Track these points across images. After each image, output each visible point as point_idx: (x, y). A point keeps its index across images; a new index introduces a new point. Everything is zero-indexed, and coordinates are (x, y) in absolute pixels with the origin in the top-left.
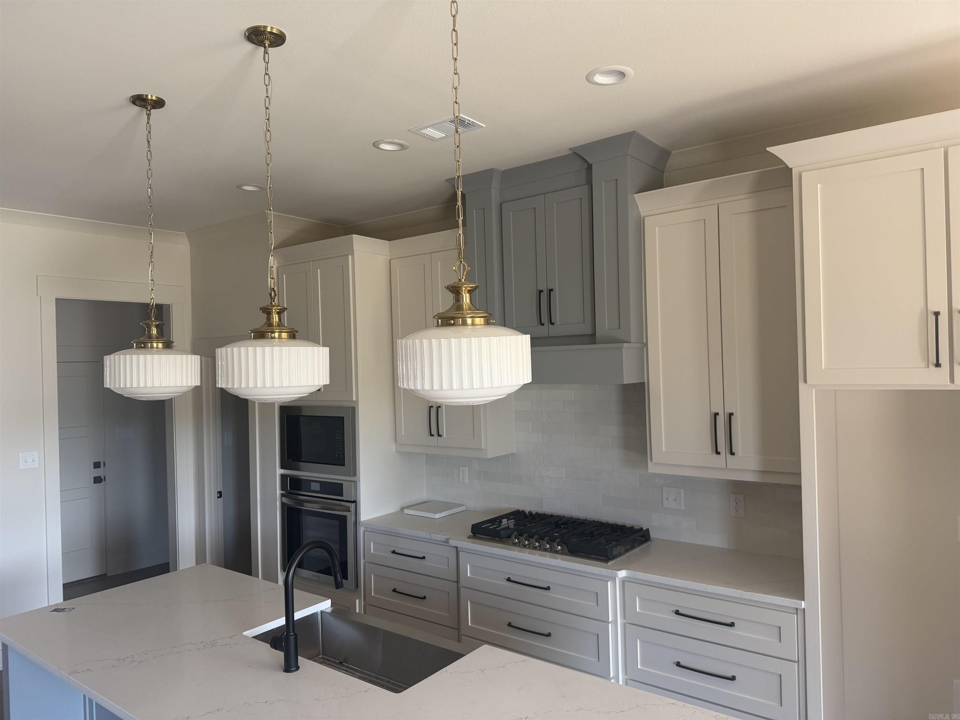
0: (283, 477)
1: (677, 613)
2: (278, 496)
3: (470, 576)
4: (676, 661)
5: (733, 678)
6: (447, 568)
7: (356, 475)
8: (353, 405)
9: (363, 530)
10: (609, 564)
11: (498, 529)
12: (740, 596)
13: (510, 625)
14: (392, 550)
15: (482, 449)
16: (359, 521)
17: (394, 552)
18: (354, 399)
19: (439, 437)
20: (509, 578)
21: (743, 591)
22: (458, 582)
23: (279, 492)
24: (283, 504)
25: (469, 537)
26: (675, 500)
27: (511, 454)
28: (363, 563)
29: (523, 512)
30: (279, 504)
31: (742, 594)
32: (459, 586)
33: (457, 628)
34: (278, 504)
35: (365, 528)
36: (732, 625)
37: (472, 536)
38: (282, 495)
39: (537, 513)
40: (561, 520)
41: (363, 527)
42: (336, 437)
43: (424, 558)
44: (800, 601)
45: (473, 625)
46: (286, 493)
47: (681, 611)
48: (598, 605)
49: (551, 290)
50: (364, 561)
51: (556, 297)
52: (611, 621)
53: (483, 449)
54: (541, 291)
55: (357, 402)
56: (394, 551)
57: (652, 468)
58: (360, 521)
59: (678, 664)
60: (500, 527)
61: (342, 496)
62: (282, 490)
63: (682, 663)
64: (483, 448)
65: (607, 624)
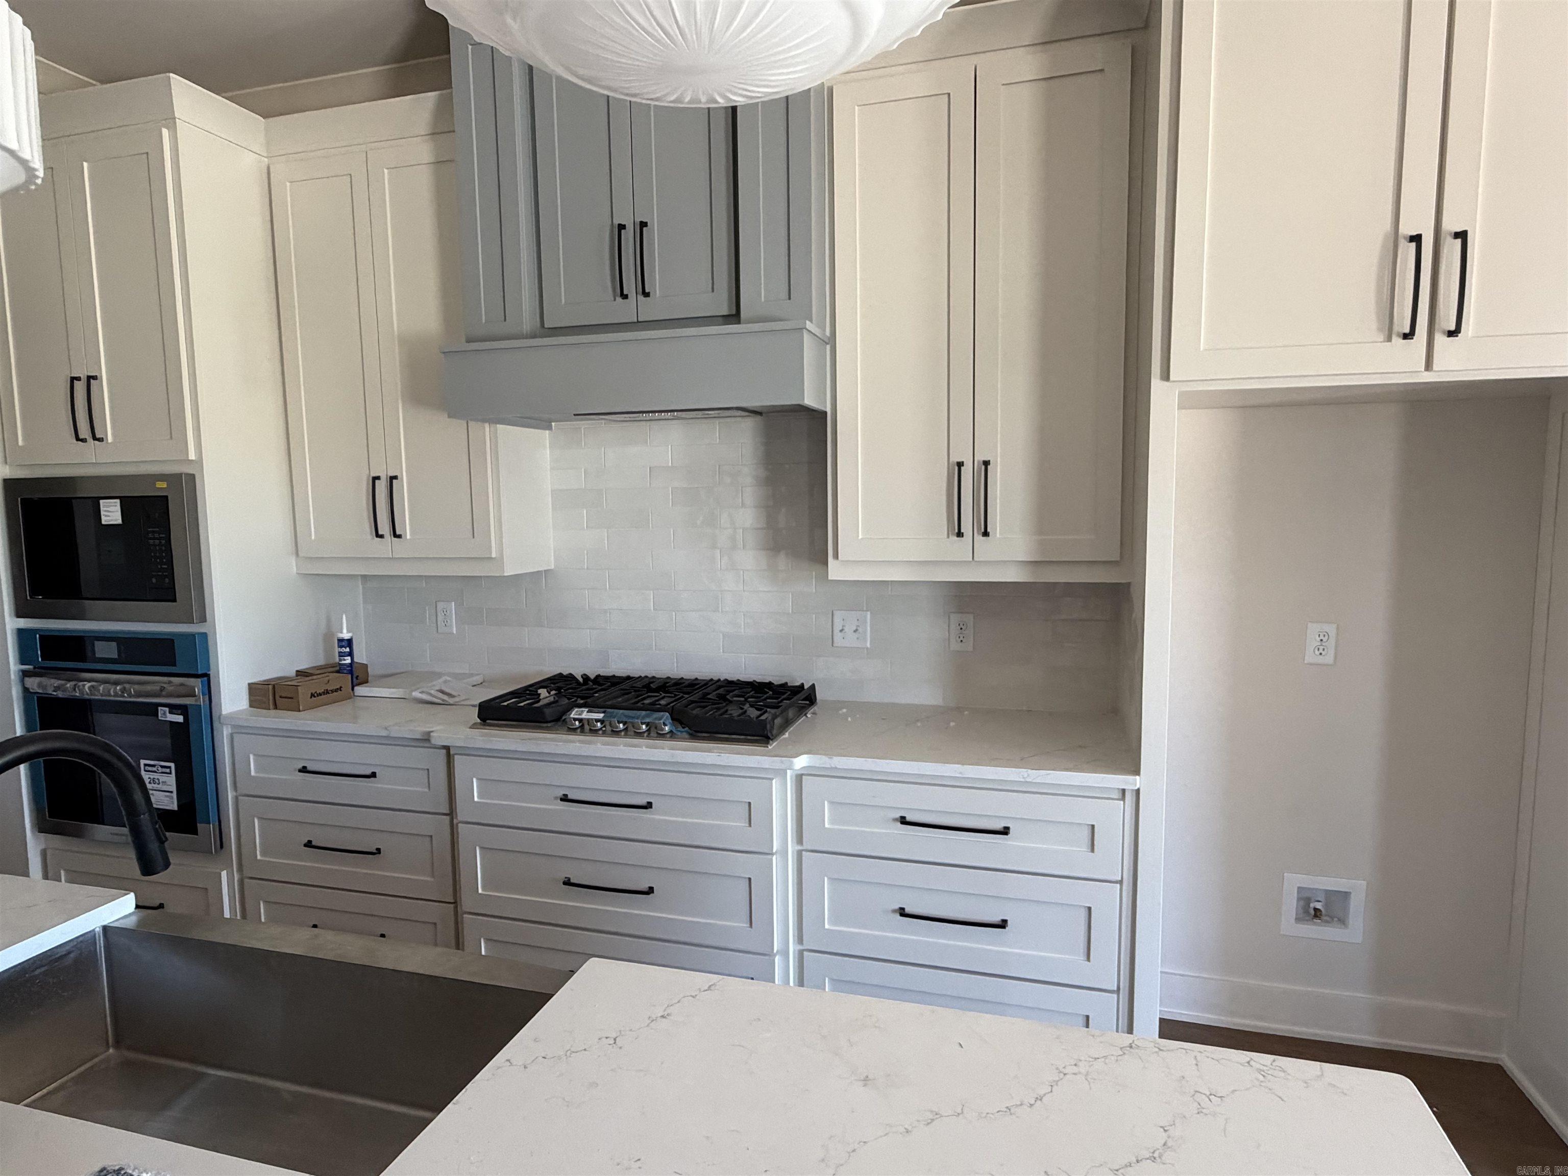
0: (21, 633)
1: (903, 821)
2: (14, 676)
3: (479, 800)
4: (897, 907)
5: (1003, 925)
6: (426, 790)
7: (205, 621)
8: (190, 471)
9: (230, 731)
10: (770, 747)
11: (536, 705)
12: (1024, 778)
13: (568, 883)
14: (300, 766)
15: (492, 558)
16: (218, 714)
17: (304, 770)
18: (192, 456)
19: (396, 539)
20: (566, 795)
21: (1029, 770)
22: (451, 813)
23: (14, 666)
24: (26, 692)
25: (474, 726)
26: (855, 631)
27: (545, 571)
28: (232, 798)
29: (571, 677)
30: (18, 693)
31: (1028, 775)
32: (455, 821)
33: (452, 901)
34: (16, 692)
35: (234, 727)
36: (1005, 831)
37: (480, 723)
38: (25, 674)
39: (598, 676)
40: (652, 683)
41: (229, 726)
42: (151, 542)
43: (374, 775)
44: (1134, 777)
45: (486, 891)
46: (35, 668)
47: (909, 818)
48: (750, 825)
49: (643, 224)
50: (235, 794)
51: (654, 235)
52: (776, 852)
53: (495, 558)
54: (622, 227)
55: (199, 462)
56: (304, 767)
57: (836, 570)
58: (220, 715)
59: (903, 913)
60: (539, 701)
61: (174, 665)
62: (22, 662)
63: (908, 910)
64: (494, 555)
65: (769, 857)
